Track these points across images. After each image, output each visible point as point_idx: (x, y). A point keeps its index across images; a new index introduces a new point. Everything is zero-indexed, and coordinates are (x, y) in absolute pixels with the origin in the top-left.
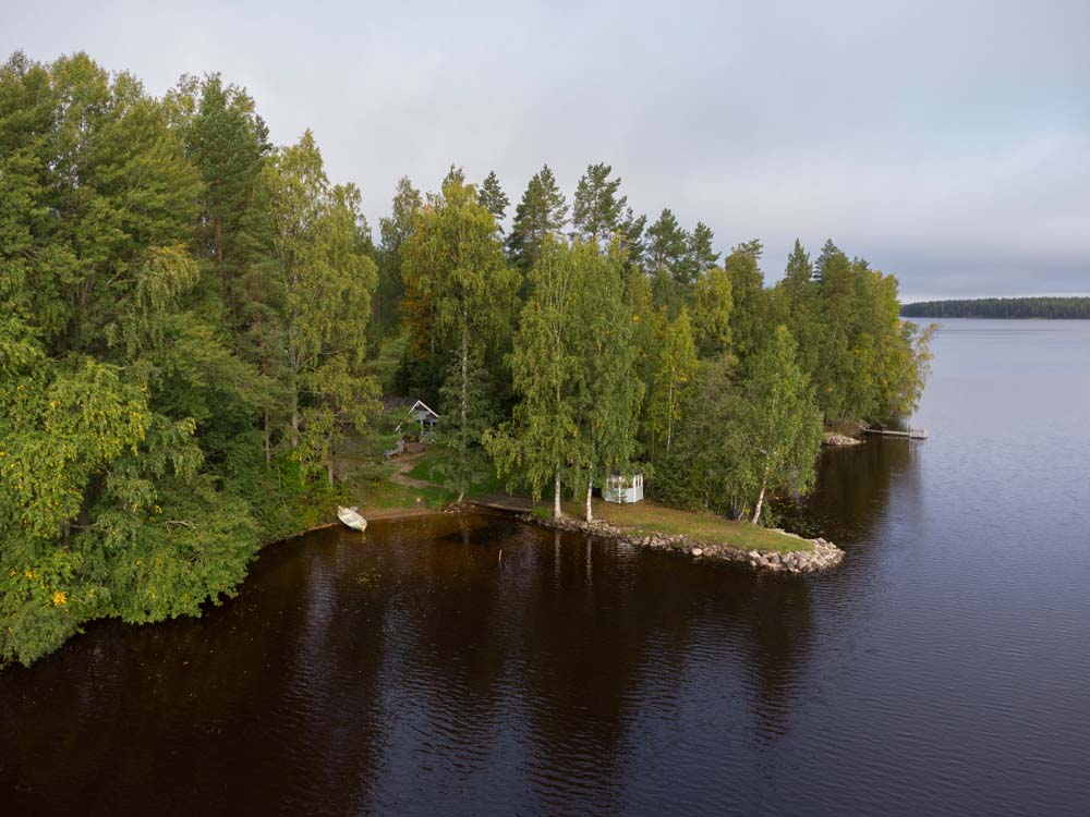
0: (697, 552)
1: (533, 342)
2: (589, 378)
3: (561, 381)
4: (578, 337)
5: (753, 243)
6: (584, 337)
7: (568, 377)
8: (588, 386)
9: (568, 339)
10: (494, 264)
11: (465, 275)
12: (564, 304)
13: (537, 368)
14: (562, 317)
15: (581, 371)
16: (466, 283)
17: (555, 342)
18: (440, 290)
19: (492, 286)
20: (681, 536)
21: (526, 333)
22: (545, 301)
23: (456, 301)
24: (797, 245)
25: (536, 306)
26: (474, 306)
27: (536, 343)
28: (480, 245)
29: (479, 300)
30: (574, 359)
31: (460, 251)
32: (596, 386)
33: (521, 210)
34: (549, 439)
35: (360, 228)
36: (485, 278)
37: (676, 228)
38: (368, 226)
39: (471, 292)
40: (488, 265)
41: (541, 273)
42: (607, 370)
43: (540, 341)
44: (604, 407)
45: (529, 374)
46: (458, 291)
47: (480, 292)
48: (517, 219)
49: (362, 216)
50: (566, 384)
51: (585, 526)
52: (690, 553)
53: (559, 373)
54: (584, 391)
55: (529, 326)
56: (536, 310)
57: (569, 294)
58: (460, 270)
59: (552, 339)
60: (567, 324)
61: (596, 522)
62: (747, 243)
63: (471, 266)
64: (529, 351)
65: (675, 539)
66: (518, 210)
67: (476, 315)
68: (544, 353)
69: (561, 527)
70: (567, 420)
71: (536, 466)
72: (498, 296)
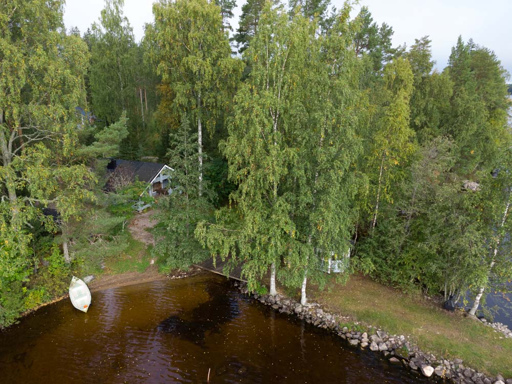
0: (428, 371)
1: (248, 129)
2: (309, 173)
3: (278, 177)
4: (298, 126)
5: (423, 39)
6: (305, 126)
7: (286, 171)
8: (308, 182)
9: (286, 127)
10: (220, 53)
11: (196, 62)
12: (282, 88)
13: (252, 159)
14: (280, 103)
15: (301, 165)
16: (195, 69)
17: (272, 131)
18: (175, 75)
19: (219, 73)
20: (402, 337)
21: (241, 119)
22: (261, 84)
23: (188, 85)
24: (460, 39)
25: (251, 90)
26: (203, 89)
27: (251, 132)
28: (207, 35)
29: (207, 84)
30: (292, 151)
31: (190, 39)
32: (318, 184)
33: (246, 9)
34: (264, 239)
35: (124, 28)
36: (214, 65)
37: (372, 23)
38: (130, 26)
39: (201, 77)
40: (215, 53)
41: (257, 52)
42: (332, 167)
43: (256, 129)
44: (327, 208)
45: (245, 164)
46: (190, 77)
47: (207, 77)
48: (243, 17)
49: (126, 18)
50: (283, 180)
51: (299, 309)
52: (420, 370)
53: (277, 168)
54: (304, 189)
55: (244, 112)
56: (252, 94)
57: (288, 76)
58: (191, 57)
59: (268, 129)
60: (286, 111)
61: (310, 306)
62: (419, 39)
63: (200, 54)
64: (244, 141)
65: (396, 340)
66: (243, 10)
67: (206, 98)
68: (260, 143)
69: (275, 307)
70: (284, 218)
71: (251, 263)
72: (223, 81)
